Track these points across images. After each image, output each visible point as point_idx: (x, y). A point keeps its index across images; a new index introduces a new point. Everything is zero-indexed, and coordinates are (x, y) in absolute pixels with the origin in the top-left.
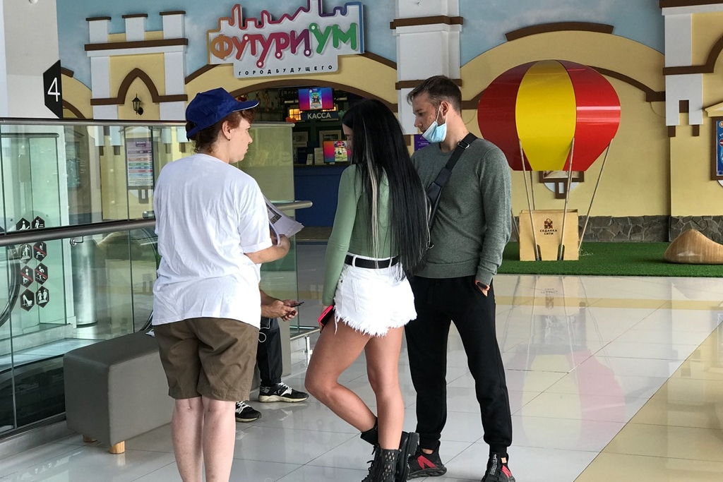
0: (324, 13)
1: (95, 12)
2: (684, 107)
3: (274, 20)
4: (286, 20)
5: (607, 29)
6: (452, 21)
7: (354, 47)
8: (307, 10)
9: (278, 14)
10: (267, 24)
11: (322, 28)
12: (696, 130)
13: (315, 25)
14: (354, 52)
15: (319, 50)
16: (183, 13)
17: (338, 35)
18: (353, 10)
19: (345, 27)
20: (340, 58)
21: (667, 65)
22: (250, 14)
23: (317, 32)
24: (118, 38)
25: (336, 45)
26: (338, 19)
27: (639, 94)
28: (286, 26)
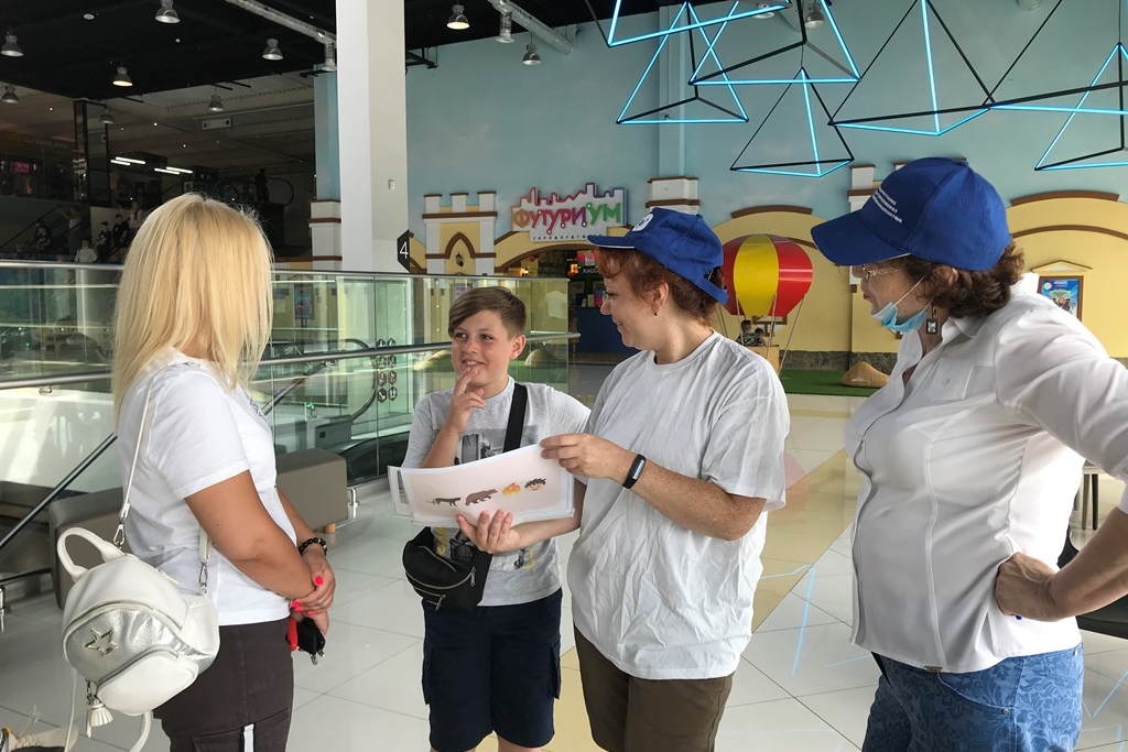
0: (597, 195)
1: (432, 190)
3: (560, 200)
4: (569, 200)
5: (807, 211)
6: (692, 202)
7: (618, 221)
8: (585, 193)
9: (564, 195)
10: (555, 202)
11: (596, 207)
13: (590, 204)
14: (618, 225)
15: (592, 223)
16: (494, 192)
17: (607, 212)
18: (619, 193)
19: (612, 207)
20: (608, 228)
22: (543, 195)
23: (591, 209)
25: (605, 219)
26: (607, 200)
28: (569, 204)
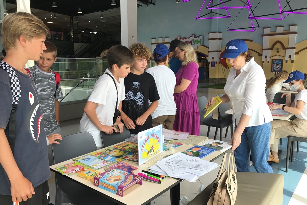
0: (195, 37)
2: (266, 57)
3: (186, 39)
4: (188, 39)
6: (220, 39)
7: (200, 44)
8: (192, 37)
9: (186, 38)
10: (184, 39)
11: (195, 40)
12: (268, 62)
13: (193, 40)
14: (200, 45)
15: (194, 45)
16: (169, 37)
17: (198, 42)
18: (201, 37)
19: (199, 40)
20: (198, 46)
21: (263, 48)
22: (182, 37)
23: (194, 41)
25: (197, 44)
26: (198, 38)
27: (257, 54)
28: (188, 40)
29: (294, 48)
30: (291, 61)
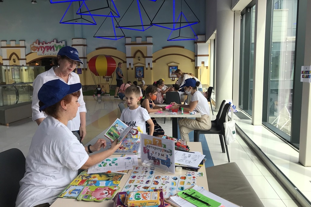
0: (57, 42)
1: (3, 39)
2: (130, 64)
3: (46, 43)
4: (49, 43)
5: (116, 49)
8: (53, 42)
9: (47, 42)
10: (44, 44)
11: (57, 46)
12: (132, 69)
13: (55, 45)
15: (56, 50)
16: (25, 41)
17: (60, 47)
18: (64, 42)
21: (127, 56)
24: (9, 45)
26: (60, 44)
28: (49, 45)
29: (152, 57)
30: (150, 69)
